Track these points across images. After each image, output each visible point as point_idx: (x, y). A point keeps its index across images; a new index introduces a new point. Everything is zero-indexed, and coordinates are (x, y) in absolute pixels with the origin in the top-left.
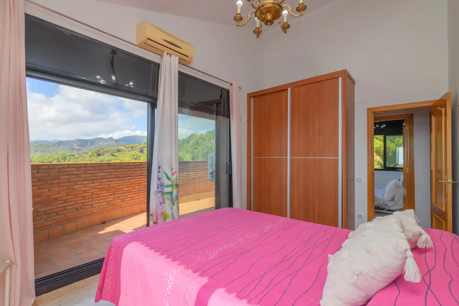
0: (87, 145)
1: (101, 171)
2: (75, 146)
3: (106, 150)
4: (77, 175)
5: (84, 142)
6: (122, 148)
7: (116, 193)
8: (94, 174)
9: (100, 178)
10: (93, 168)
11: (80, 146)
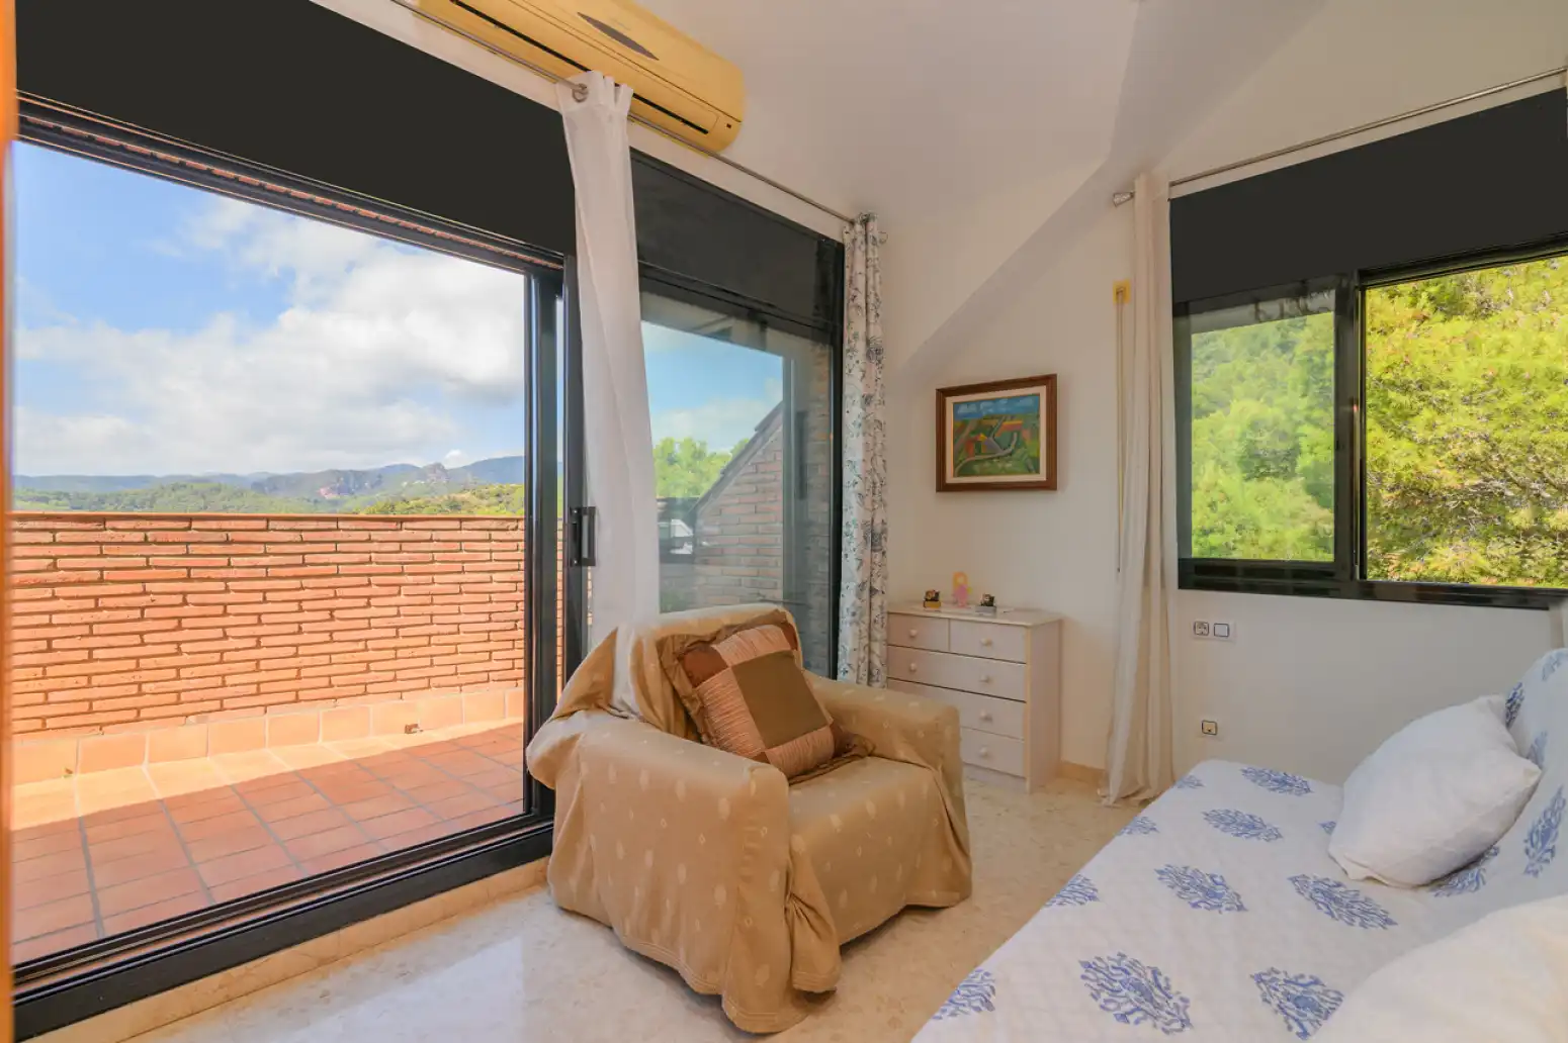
0: (361, 487)
2: (323, 491)
3: (412, 503)
5: (352, 480)
6: (466, 496)
11: (340, 491)
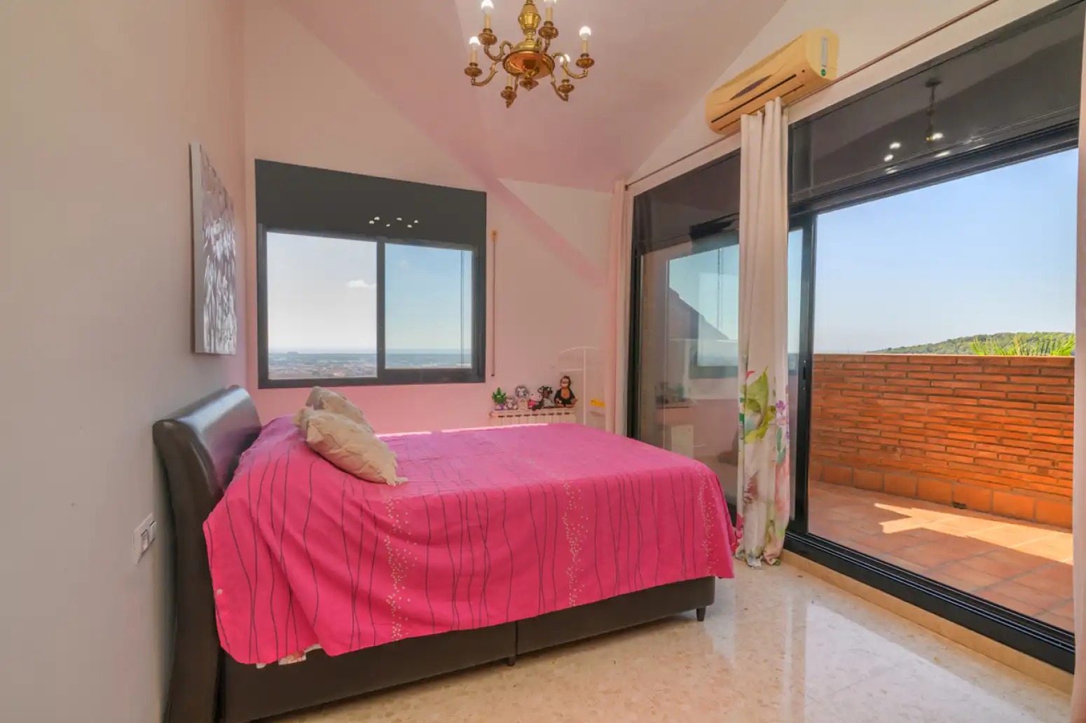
1: (954, 377)
4: (885, 378)
7: (1006, 442)
8: (931, 381)
9: (950, 392)
10: (929, 368)
